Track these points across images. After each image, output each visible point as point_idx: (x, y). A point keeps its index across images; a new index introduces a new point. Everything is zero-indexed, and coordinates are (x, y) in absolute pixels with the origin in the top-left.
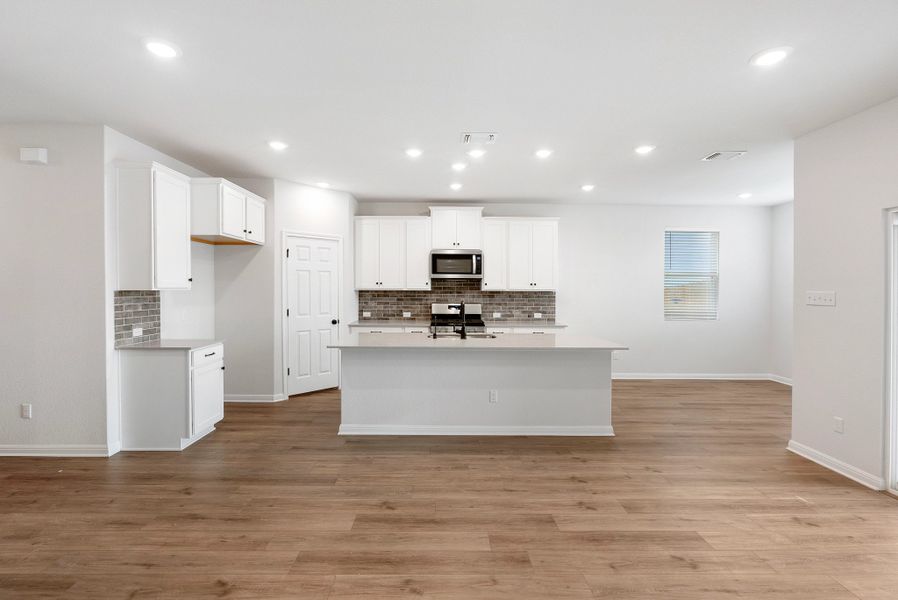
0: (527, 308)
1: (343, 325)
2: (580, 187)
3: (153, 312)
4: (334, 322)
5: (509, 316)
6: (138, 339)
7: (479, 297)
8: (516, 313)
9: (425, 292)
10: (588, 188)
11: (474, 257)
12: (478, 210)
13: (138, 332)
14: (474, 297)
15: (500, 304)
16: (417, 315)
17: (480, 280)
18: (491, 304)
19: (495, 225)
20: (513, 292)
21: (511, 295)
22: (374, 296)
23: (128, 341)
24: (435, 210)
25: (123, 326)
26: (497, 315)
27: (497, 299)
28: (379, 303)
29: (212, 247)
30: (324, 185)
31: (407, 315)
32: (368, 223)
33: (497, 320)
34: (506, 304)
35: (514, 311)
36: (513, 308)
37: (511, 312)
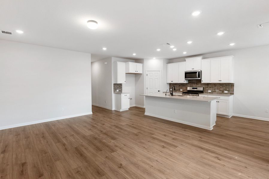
0: (222, 89)
1: (161, 92)
2: (229, 44)
3: (121, 87)
4: (159, 91)
5: (214, 92)
6: (118, 92)
8: (217, 91)
9: (186, 84)
10: (232, 44)
11: (197, 73)
12: (200, 57)
13: (118, 91)
15: (211, 88)
16: (184, 90)
17: (201, 80)
18: (207, 87)
20: (216, 84)
21: (215, 84)
23: (116, 92)
24: (187, 59)
25: (115, 90)
26: (210, 91)
27: (210, 86)
29: (135, 75)
30: (154, 58)
32: (170, 65)
33: (210, 93)
34: (213, 88)
35: (216, 90)
36: (216, 89)
37: (215, 90)
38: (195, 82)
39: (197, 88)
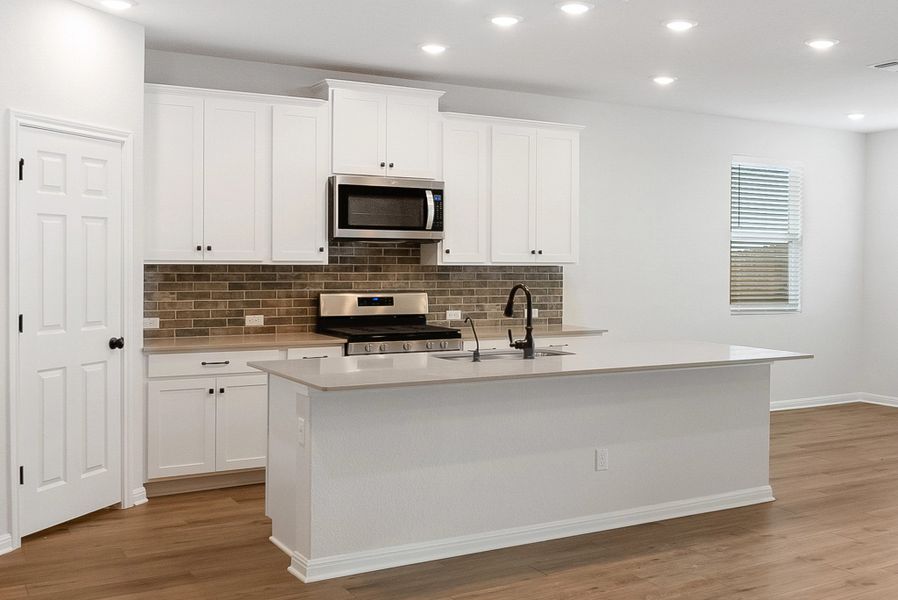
1: (132, 351)
2: (653, 77)
7: (417, 278)
10: (664, 81)
11: (430, 195)
12: (430, 97)
14: (407, 278)
15: (459, 293)
16: (280, 321)
18: (441, 293)
19: (467, 130)
22: (167, 277)
26: (453, 315)
28: (182, 296)
31: (254, 320)
34: (472, 292)
35: (487, 305)
36: (486, 300)
37: (481, 308)
38: (363, 261)
39: (389, 302)
